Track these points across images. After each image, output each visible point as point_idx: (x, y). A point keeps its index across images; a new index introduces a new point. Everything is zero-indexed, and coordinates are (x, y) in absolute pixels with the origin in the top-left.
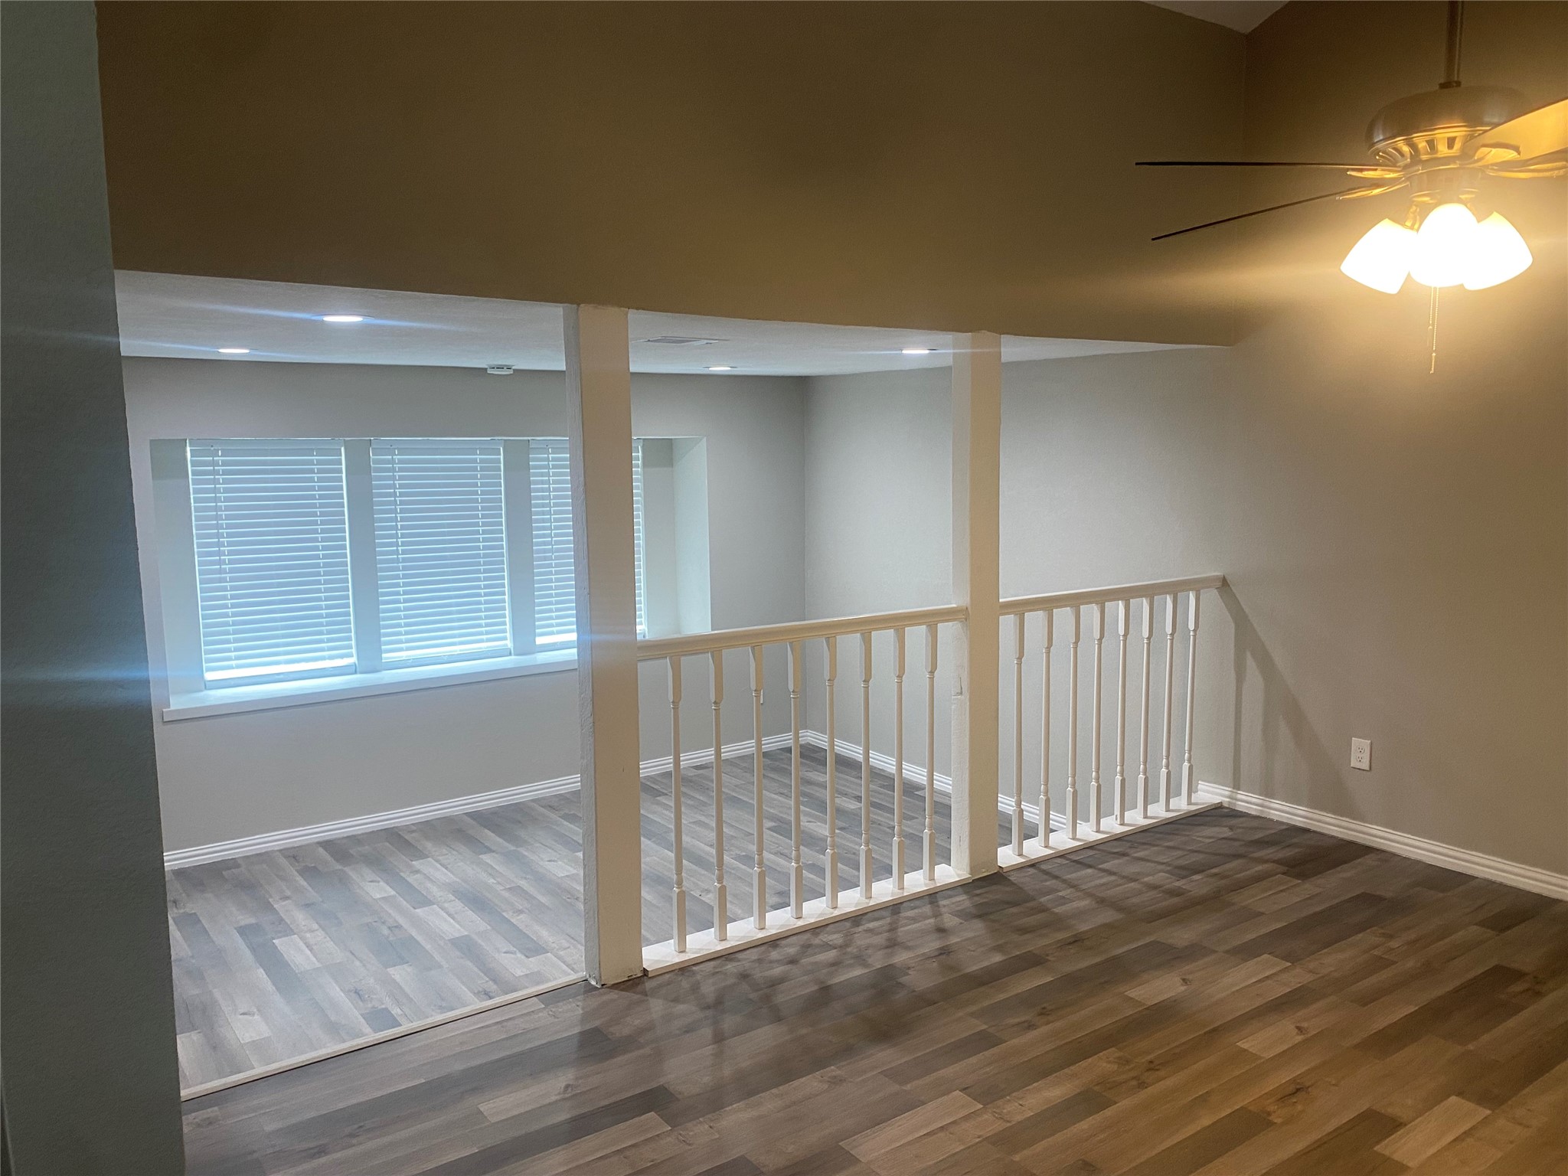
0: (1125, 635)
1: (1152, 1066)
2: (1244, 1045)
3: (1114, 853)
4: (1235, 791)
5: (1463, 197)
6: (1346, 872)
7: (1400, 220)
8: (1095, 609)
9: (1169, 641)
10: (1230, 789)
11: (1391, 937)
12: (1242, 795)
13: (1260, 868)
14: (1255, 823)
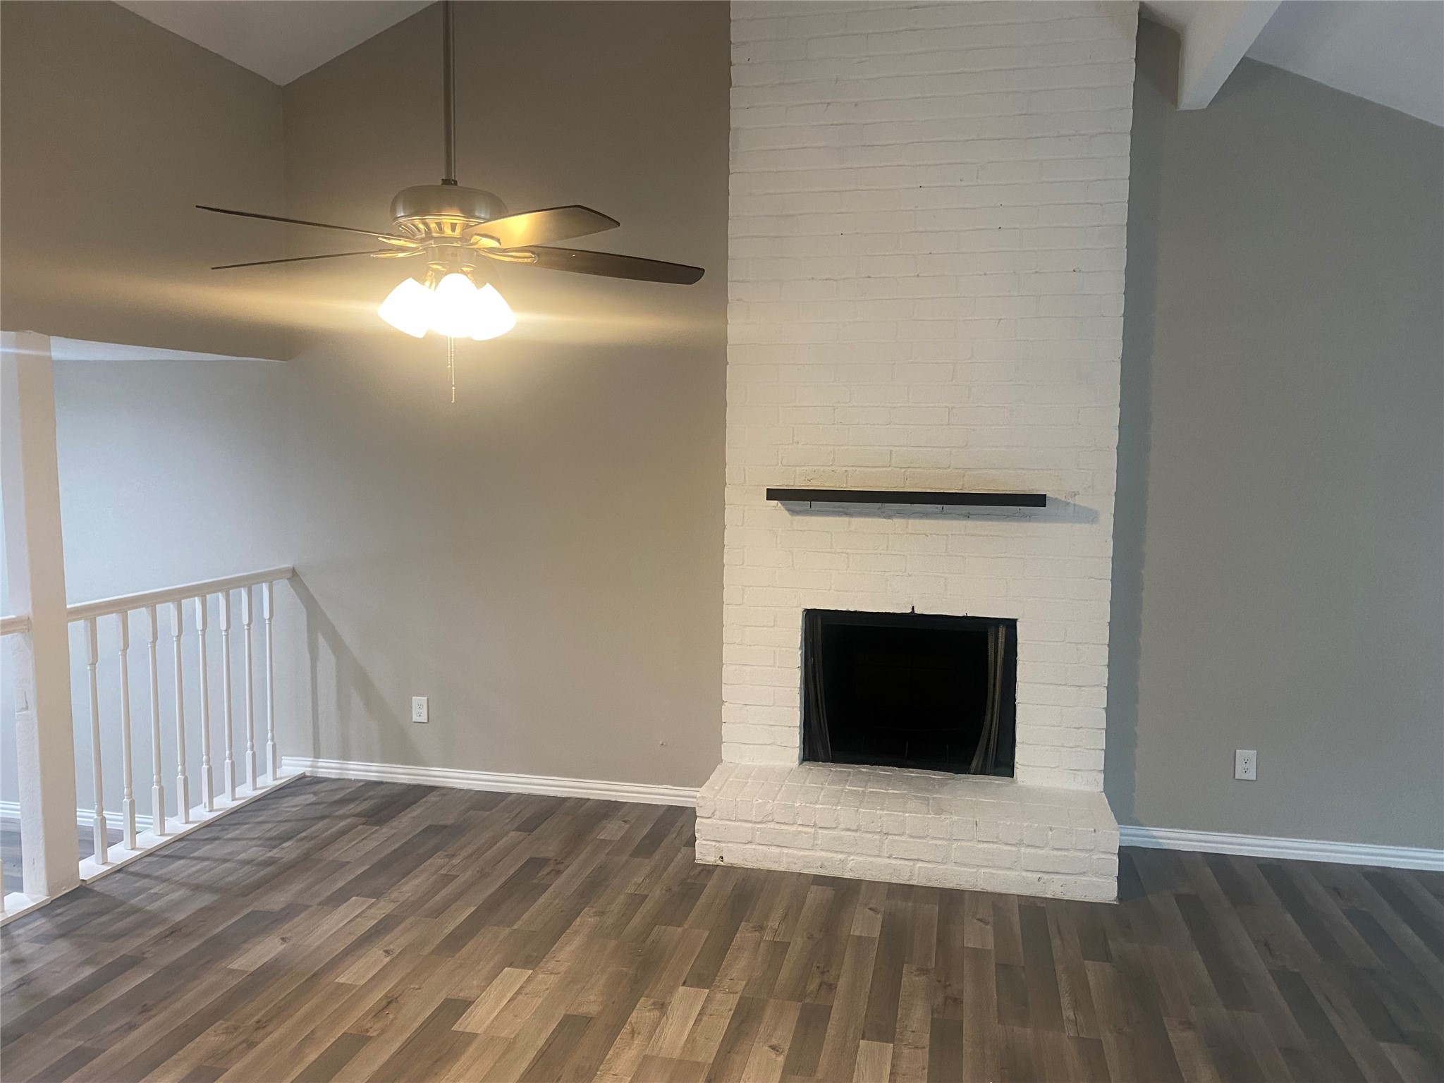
0: (204, 630)
1: (259, 1025)
2: (341, 980)
3: (206, 840)
4: (315, 760)
5: (464, 269)
6: (416, 811)
7: (420, 279)
8: (171, 607)
9: (246, 631)
10: (311, 759)
11: (453, 856)
12: (322, 763)
13: (343, 823)
14: (334, 786)
